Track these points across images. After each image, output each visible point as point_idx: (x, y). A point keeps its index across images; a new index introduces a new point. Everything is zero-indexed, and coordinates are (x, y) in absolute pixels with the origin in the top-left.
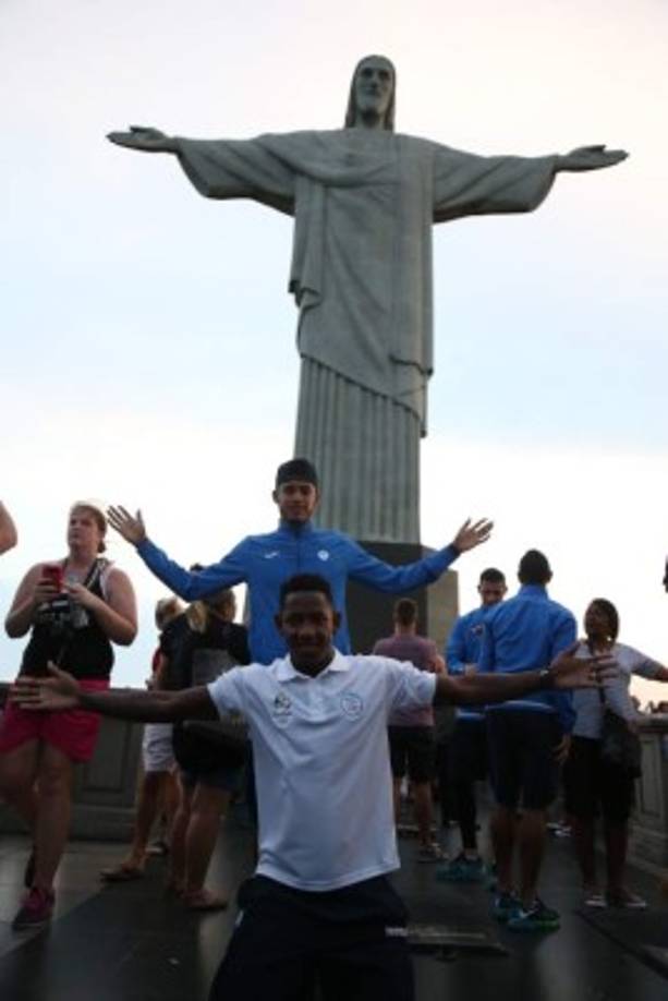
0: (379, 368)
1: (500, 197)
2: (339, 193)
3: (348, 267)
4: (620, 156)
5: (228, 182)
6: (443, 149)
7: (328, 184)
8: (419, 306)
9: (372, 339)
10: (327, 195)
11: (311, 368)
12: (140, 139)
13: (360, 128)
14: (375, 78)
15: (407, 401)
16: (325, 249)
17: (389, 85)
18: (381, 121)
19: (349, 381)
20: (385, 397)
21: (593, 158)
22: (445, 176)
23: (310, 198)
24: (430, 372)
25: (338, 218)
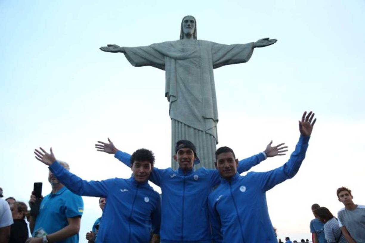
0: (199, 121)
1: (235, 58)
2: (180, 62)
3: (185, 87)
4: (275, 41)
5: (142, 61)
6: (214, 44)
7: (176, 59)
8: (211, 98)
9: (196, 111)
10: (176, 63)
11: (175, 123)
12: (111, 49)
13: (185, 39)
14: (189, 23)
15: (210, 132)
16: (177, 81)
17: (194, 24)
18: (192, 36)
19: (189, 127)
20: (202, 131)
21: (266, 42)
22: (216, 53)
23: (170, 64)
24: (217, 121)
25: (180, 70)
